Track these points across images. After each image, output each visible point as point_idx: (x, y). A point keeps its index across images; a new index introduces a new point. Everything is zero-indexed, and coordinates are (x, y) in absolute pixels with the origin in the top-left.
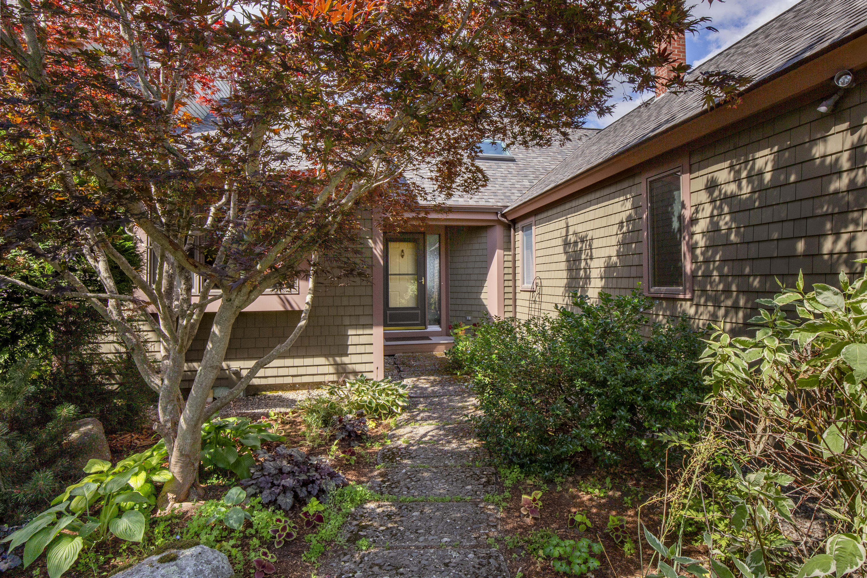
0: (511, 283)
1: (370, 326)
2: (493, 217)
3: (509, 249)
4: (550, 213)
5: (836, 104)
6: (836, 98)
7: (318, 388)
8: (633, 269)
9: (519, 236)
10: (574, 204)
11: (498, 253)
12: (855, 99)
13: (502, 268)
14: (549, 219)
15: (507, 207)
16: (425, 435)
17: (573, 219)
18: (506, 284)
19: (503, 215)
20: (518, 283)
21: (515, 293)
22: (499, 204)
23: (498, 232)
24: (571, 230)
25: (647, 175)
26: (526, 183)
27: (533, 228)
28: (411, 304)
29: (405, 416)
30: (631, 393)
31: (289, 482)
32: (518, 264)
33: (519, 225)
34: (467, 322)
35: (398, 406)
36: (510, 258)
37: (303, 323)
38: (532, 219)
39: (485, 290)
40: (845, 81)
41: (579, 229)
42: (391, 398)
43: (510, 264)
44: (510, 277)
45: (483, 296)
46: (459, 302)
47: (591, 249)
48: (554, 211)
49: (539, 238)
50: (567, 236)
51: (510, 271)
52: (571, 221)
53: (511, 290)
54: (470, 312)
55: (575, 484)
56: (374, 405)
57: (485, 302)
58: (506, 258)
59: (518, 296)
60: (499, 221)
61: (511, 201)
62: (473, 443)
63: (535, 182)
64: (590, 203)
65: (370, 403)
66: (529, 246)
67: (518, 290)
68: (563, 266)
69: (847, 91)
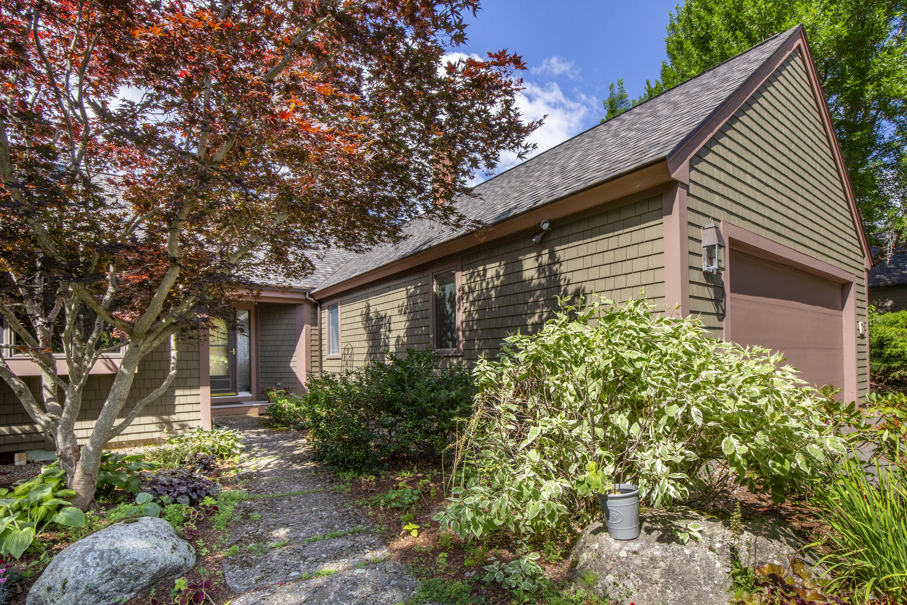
0: (317, 353)
1: (198, 387)
2: (301, 297)
3: (316, 325)
4: (355, 295)
5: (542, 238)
6: (542, 234)
7: (145, 445)
8: (423, 337)
9: (325, 315)
10: (376, 289)
11: (306, 328)
12: (552, 236)
13: (309, 340)
14: (354, 300)
15: (314, 288)
16: (269, 464)
17: (373, 301)
18: (313, 353)
19: (311, 296)
20: (324, 353)
21: (321, 362)
22: (307, 286)
23: (306, 311)
24: (372, 309)
25: (434, 271)
26: (329, 269)
27: (339, 307)
28: (221, 373)
29: (244, 455)
30: (430, 407)
31: (183, 489)
32: (324, 337)
33: (326, 305)
34: (278, 388)
35: (236, 448)
36: (317, 332)
37: (173, 372)
38: (339, 300)
39: (294, 359)
40: (546, 226)
41: (379, 308)
42: (231, 442)
43: (317, 337)
44: (317, 348)
45: (292, 365)
46: (269, 370)
47: (390, 324)
48: (359, 294)
49: (344, 316)
50: (368, 314)
51: (317, 343)
52: (372, 302)
53: (317, 359)
54: (280, 379)
55: (393, 474)
56: (217, 447)
57: (294, 369)
58: (313, 332)
59: (324, 364)
60: (307, 300)
61: (318, 283)
62: (310, 464)
63: (337, 269)
64: (390, 289)
65: (213, 446)
66: (334, 323)
67: (324, 359)
68: (365, 337)
69: (547, 232)
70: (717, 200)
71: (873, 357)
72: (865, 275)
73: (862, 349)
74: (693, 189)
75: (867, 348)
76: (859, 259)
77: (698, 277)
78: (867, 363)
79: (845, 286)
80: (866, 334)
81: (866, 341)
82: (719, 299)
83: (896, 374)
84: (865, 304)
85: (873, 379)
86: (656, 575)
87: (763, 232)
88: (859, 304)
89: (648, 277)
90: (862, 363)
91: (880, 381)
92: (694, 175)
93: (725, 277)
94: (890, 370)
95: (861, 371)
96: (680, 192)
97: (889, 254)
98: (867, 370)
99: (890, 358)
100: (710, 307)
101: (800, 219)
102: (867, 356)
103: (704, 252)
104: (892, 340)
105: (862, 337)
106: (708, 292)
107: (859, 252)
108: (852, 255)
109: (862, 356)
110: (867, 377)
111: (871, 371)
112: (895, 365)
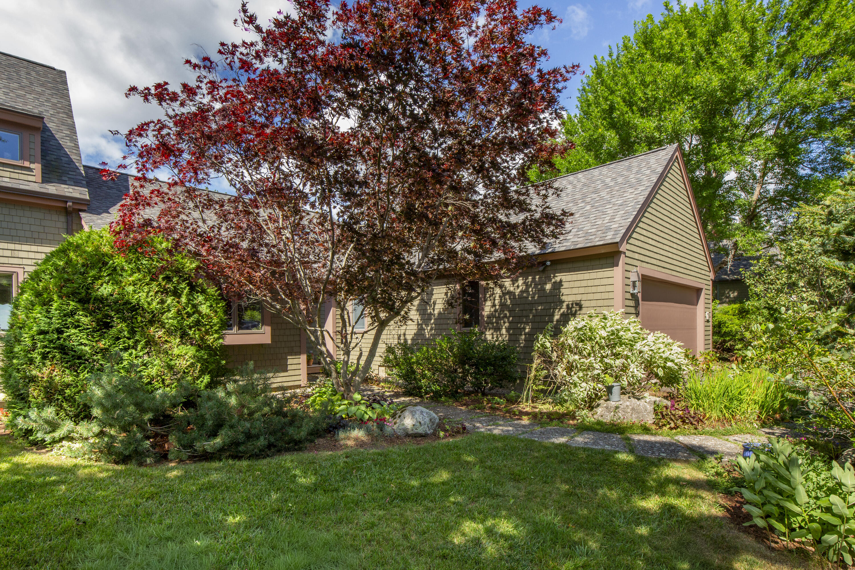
1: (299, 355)
6: (547, 267)
11: (333, 310)
40: (548, 263)
69: (550, 266)
70: (636, 256)
71: (714, 333)
72: (710, 283)
73: (708, 328)
74: (628, 254)
75: (711, 328)
76: (707, 273)
77: (629, 296)
78: (710, 337)
79: (699, 291)
80: (711, 320)
81: (710, 324)
82: (636, 306)
83: (728, 344)
84: (710, 301)
85: (715, 347)
86: (629, 410)
87: (656, 268)
88: (707, 301)
89: (606, 295)
90: (707, 337)
91: (718, 348)
92: (628, 247)
93: (640, 295)
94: (725, 342)
95: (707, 342)
96: (623, 256)
97: (730, 264)
98: (711, 342)
99: (726, 334)
100: (633, 310)
101: (675, 257)
102: (711, 333)
103: (631, 284)
104: (725, 323)
105: (708, 321)
106: (632, 303)
107: (707, 269)
108: (703, 272)
109: (707, 333)
110: (711, 346)
111: (713, 342)
112: (728, 339)
